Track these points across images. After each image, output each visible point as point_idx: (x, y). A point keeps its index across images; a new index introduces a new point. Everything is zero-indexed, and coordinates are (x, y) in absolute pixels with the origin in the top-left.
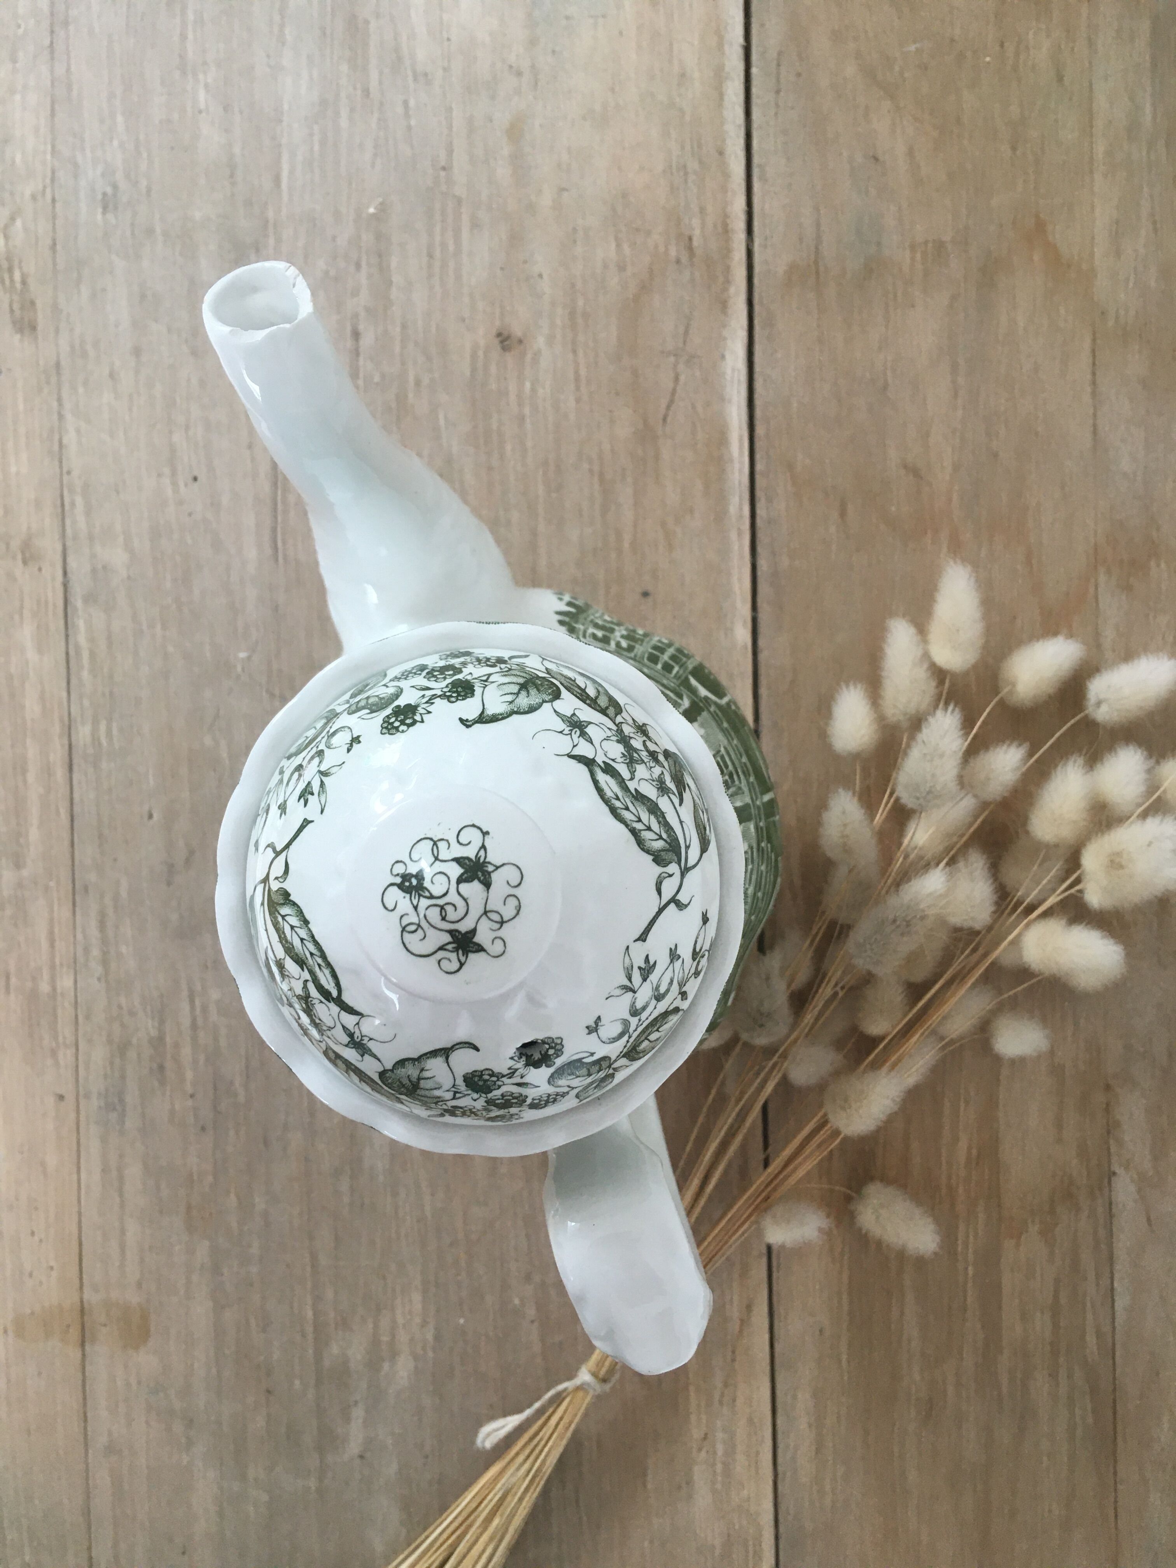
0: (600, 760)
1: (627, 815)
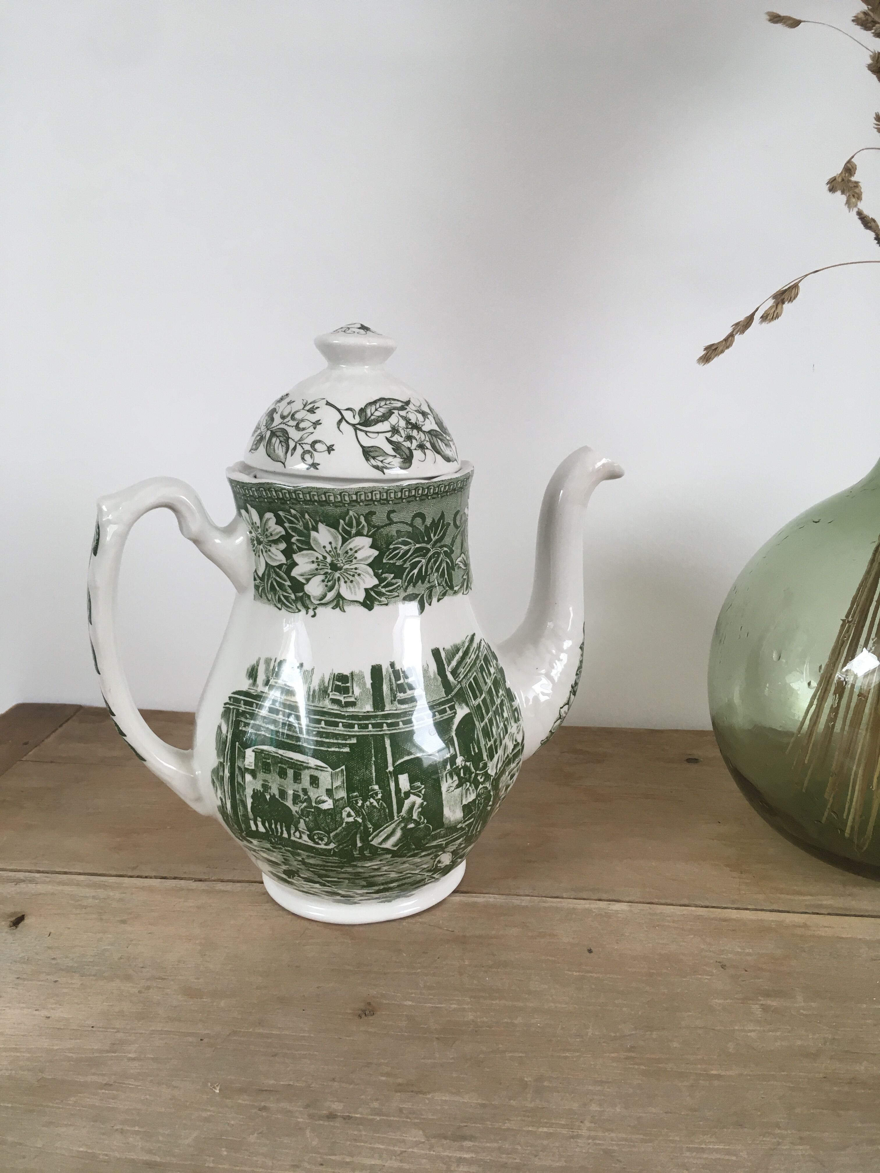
1: (383, 403)
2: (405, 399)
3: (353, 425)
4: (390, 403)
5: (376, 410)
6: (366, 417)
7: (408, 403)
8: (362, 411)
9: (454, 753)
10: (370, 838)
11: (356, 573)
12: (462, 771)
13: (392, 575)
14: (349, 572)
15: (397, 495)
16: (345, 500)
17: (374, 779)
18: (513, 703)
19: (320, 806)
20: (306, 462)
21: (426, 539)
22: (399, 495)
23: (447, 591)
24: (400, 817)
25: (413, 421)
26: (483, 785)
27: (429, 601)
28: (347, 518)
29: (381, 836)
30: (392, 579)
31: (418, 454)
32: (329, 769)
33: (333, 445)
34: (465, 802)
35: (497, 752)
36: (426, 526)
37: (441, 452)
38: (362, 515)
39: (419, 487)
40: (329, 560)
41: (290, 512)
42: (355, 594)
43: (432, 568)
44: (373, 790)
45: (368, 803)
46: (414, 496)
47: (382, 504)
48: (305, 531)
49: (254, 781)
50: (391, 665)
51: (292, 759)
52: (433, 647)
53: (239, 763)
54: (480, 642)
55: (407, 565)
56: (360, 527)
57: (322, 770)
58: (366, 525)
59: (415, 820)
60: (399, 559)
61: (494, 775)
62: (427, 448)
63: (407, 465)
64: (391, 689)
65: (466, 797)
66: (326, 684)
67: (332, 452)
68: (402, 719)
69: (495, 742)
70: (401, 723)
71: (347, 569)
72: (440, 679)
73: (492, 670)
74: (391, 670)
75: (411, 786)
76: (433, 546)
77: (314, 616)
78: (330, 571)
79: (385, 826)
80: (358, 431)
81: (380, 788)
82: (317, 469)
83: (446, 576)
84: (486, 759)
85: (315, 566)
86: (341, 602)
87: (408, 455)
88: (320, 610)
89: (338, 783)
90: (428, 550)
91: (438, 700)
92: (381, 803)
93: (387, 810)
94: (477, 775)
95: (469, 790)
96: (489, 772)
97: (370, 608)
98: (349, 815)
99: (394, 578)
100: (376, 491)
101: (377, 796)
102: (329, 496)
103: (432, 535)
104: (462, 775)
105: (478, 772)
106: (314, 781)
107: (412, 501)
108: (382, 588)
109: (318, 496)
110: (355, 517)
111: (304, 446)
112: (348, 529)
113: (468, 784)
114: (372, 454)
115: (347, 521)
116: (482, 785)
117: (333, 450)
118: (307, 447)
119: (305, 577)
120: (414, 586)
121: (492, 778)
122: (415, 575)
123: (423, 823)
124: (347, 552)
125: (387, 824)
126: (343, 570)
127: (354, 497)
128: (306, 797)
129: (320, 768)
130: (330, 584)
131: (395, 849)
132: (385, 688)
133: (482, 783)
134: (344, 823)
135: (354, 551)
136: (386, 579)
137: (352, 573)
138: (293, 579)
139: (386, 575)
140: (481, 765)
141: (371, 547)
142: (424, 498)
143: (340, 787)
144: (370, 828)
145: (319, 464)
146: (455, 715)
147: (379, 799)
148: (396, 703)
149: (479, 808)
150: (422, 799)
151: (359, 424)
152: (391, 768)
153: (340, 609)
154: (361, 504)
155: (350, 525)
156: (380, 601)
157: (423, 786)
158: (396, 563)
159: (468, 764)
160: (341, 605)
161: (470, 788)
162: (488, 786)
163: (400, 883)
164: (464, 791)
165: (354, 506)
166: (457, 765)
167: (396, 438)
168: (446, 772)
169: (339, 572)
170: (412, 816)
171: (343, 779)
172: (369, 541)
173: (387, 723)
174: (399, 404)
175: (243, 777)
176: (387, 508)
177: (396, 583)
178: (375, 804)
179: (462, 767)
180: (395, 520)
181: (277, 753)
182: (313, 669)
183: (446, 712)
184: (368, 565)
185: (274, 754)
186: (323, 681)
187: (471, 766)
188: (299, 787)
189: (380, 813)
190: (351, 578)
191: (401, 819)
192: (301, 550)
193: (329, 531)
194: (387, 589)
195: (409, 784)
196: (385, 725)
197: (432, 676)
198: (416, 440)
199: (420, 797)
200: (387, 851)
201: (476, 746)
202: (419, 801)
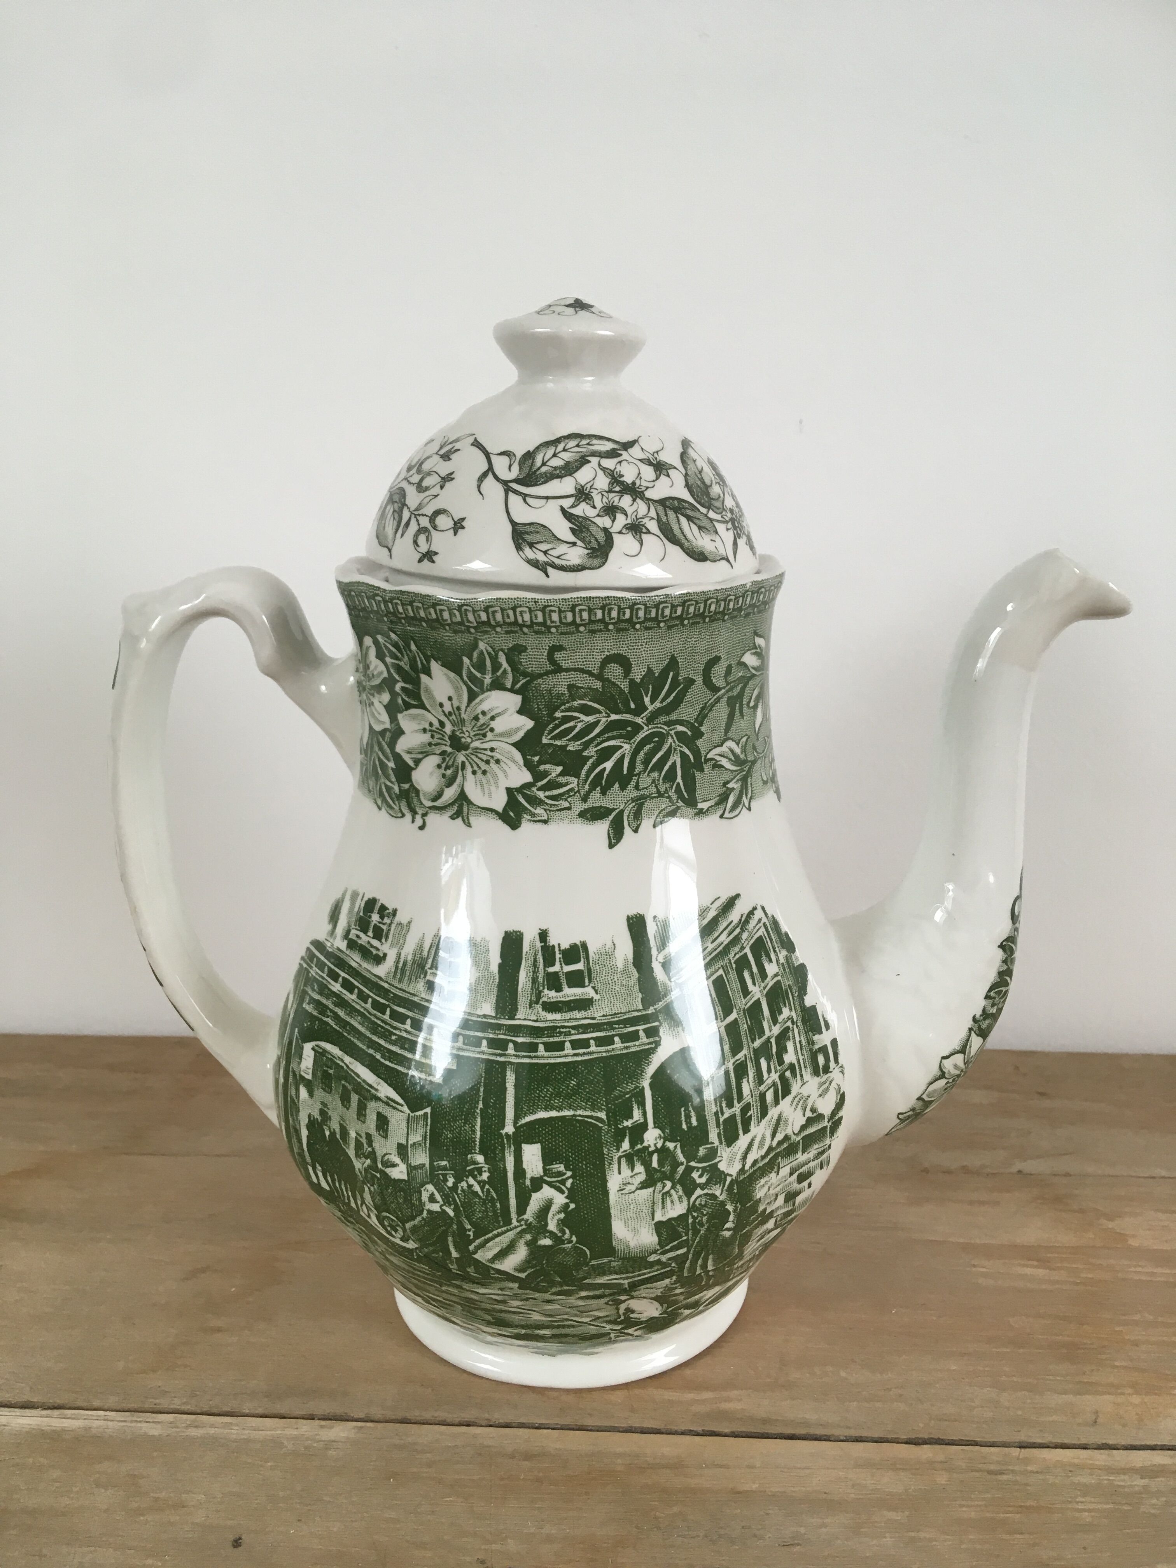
0: (623, 453)
1: (572, 443)
2: (624, 439)
3: (505, 483)
4: (588, 444)
5: (555, 455)
6: (531, 468)
7: (628, 446)
8: (529, 456)
9: (642, 1120)
10: (471, 1248)
11: (492, 757)
12: (655, 1158)
13: (560, 769)
14: (479, 755)
15: (565, 617)
16: (469, 621)
17: (477, 1143)
18: (816, 1038)
19: (388, 1170)
20: (419, 549)
21: (633, 706)
22: (569, 617)
23: (678, 808)
24: (523, 1223)
25: (628, 478)
26: (706, 1191)
27: (635, 825)
28: (475, 655)
29: (490, 1249)
30: (560, 775)
31: (624, 543)
32: (405, 1109)
33: (463, 519)
34: (659, 1217)
35: (746, 1130)
36: (632, 681)
37: (683, 541)
38: (502, 650)
39: (610, 604)
40: (448, 728)
41: (389, 637)
42: (490, 796)
43: (646, 762)
44: (475, 1163)
45: (464, 1184)
46: (602, 621)
47: (536, 633)
48: (413, 674)
49: (310, 1102)
50: (539, 934)
51: (358, 1076)
52: (633, 912)
53: (293, 1065)
54: (751, 913)
55: (591, 751)
56: (498, 674)
57: (394, 1108)
58: (509, 669)
59: (551, 1232)
60: (576, 738)
61: (735, 1175)
62: (649, 532)
63: (596, 562)
64: (534, 980)
65: (663, 1208)
66: (425, 953)
67: (460, 531)
68: (546, 1040)
69: (746, 1109)
70: (541, 1047)
71: (477, 748)
72: (636, 975)
73: (771, 969)
74: (539, 945)
75: (545, 1170)
76: (650, 720)
77: (422, 828)
78: (449, 750)
79: (495, 1232)
80: (510, 494)
81: (486, 1162)
82: (433, 562)
83: (679, 780)
84: (717, 1143)
85: (426, 738)
86: (465, 809)
87: (602, 543)
88: (433, 818)
89: (416, 1138)
90: (638, 728)
91: (625, 1013)
92: (488, 1190)
93: (498, 1205)
94: (689, 1170)
95: (670, 1196)
96: (722, 1166)
97: (514, 825)
98: (432, 1199)
99: (561, 774)
100: (521, 606)
101: (481, 1175)
102: (441, 611)
103: (647, 700)
104: (655, 1164)
105: (693, 1164)
106: (383, 1123)
107: (601, 631)
108: (538, 790)
109: (425, 610)
110: (489, 654)
111: (420, 518)
112: (478, 675)
113: (669, 1184)
114: (528, 538)
115: (475, 660)
116: (703, 1189)
117: (463, 528)
118: (425, 522)
119: (413, 756)
120: (603, 793)
121: (729, 1179)
122: (607, 772)
123: (570, 1241)
124: (476, 718)
125: (499, 1230)
126: (470, 751)
127: (484, 617)
128: (370, 1149)
129: (392, 1104)
130: (449, 772)
131: (523, 1275)
132: (524, 977)
133: (702, 1187)
134: (425, 1212)
135: (489, 716)
136: (546, 774)
137: (485, 758)
138: (397, 758)
139: (548, 767)
140: (702, 1151)
141: (520, 712)
142: (624, 626)
143: (420, 1144)
144: (469, 1230)
145: (436, 553)
146: (656, 1047)
147: (484, 1182)
148: (539, 1007)
149: (696, 1232)
150: (566, 1197)
151: (516, 481)
152: (509, 1129)
153: (463, 820)
154: (498, 629)
155: (481, 667)
156: (533, 815)
157: (569, 1174)
158: (567, 745)
159: (671, 1145)
160: (465, 813)
161: (673, 1191)
162: (718, 1193)
163: (556, 1331)
164: (658, 1197)
165: (486, 632)
166: (645, 1144)
167: (582, 510)
168: (620, 1154)
169: (463, 752)
170: (546, 1224)
171: (426, 1132)
172: (517, 699)
173: (515, 1043)
174: (609, 446)
175: (297, 1090)
176: (547, 642)
177: (567, 784)
178: (477, 1188)
179: (656, 1150)
180: (564, 665)
181: (342, 1061)
182: (409, 923)
183: (638, 1039)
184: (513, 745)
185: (338, 1062)
186: (420, 946)
187: (679, 1151)
188: (363, 1128)
189: (486, 1208)
190: (484, 766)
191: (524, 1227)
192: (408, 706)
193: (448, 678)
194: (548, 793)
195: (540, 1165)
196: (511, 1045)
197: (620, 964)
198: (626, 515)
199: (562, 1192)
200: (507, 1276)
201: (693, 1114)
202: (560, 1199)
